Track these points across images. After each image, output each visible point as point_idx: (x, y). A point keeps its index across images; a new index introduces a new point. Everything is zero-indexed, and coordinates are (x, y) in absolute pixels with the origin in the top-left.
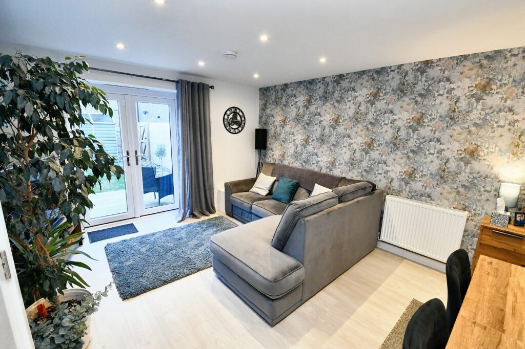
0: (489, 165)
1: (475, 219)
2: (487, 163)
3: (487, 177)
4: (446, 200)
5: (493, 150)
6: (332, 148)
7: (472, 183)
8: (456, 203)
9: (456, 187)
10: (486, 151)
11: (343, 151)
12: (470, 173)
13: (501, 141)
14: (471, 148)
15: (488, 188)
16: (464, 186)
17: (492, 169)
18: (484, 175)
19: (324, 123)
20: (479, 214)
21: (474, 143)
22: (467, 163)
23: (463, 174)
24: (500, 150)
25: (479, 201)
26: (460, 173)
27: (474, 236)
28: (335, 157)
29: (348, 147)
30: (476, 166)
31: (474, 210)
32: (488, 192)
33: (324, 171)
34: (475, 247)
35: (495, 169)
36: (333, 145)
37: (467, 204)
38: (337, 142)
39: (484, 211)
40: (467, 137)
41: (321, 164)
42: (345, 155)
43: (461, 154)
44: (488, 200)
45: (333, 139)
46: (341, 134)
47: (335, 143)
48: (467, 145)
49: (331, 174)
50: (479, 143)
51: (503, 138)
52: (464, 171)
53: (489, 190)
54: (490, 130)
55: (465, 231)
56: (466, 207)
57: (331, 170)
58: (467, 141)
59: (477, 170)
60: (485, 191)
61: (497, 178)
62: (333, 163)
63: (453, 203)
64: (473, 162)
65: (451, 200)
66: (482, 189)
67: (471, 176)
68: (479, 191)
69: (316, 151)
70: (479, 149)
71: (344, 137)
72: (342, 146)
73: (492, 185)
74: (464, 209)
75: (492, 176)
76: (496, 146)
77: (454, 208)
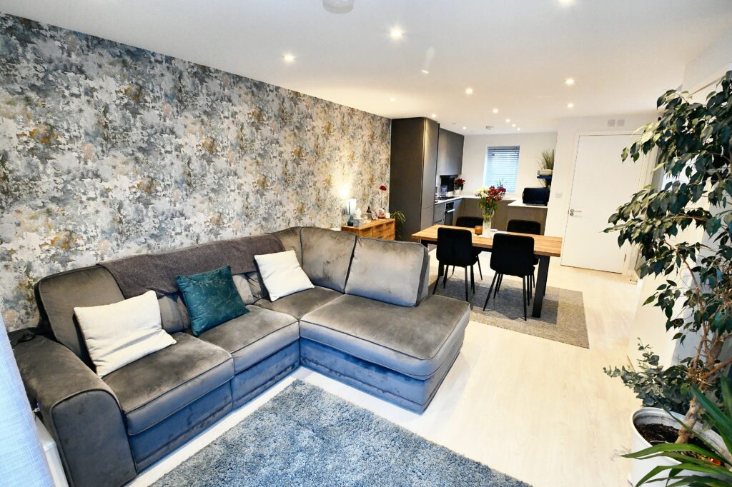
6: (212, 195)
11: (232, 198)
19: (186, 151)
28: (221, 210)
29: (237, 191)
33: (204, 240)
36: (213, 190)
38: (220, 185)
41: (196, 229)
42: (234, 203)
45: (209, 180)
46: (224, 171)
47: (215, 187)
49: (219, 239)
57: (217, 235)
62: (218, 222)
69: (178, 207)
71: (228, 175)
72: (229, 190)
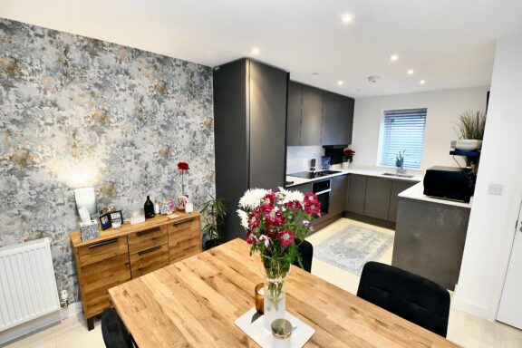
0: (51, 173)
1: (59, 241)
2: (47, 171)
3: (53, 188)
4: (10, 234)
5: (49, 154)
7: (38, 200)
8: (26, 233)
9: (17, 212)
10: (41, 156)
12: (31, 188)
13: (55, 142)
14: (20, 154)
15: (60, 201)
16: (27, 207)
17: (56, 177)
18: (50, 186)
20: (61, 234)
21: (20, 146)
22: (21, 176)
23: (21, 192)
24: (58, 153)
25: (56, 218)
26: (16, 192)
27: (65, 261)
30: (36, 177)
31: (54, 231)
32: (61, 204)
34: (71, 272)
35: (59, 176)
37: (41, 229)
39: (65, 229)
40: (7, 139)
43: (6, 165)
44: (65, 214)
48: (11, 152)
50: (28, 147)
51: (56, 138)
52: (21, 187)
53: (62, 202)
54: (37, 129)
55: (54, 261)
56: (42, 232)
58: (9, 145)
59: (38, 182)
60: (58, 205)
61: (65, 186)
63: (22, 234)
64: (29, 173)
65: (17, 232)
66: (54, 204)
67: (32, 192)
68: (51, 208)
70: (31, 154)
73: (64, 196)
74: (41, 237)
75: (60, 185)
76: (52, 149)
77: (25, 241)
